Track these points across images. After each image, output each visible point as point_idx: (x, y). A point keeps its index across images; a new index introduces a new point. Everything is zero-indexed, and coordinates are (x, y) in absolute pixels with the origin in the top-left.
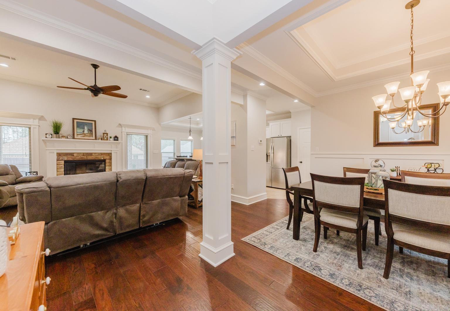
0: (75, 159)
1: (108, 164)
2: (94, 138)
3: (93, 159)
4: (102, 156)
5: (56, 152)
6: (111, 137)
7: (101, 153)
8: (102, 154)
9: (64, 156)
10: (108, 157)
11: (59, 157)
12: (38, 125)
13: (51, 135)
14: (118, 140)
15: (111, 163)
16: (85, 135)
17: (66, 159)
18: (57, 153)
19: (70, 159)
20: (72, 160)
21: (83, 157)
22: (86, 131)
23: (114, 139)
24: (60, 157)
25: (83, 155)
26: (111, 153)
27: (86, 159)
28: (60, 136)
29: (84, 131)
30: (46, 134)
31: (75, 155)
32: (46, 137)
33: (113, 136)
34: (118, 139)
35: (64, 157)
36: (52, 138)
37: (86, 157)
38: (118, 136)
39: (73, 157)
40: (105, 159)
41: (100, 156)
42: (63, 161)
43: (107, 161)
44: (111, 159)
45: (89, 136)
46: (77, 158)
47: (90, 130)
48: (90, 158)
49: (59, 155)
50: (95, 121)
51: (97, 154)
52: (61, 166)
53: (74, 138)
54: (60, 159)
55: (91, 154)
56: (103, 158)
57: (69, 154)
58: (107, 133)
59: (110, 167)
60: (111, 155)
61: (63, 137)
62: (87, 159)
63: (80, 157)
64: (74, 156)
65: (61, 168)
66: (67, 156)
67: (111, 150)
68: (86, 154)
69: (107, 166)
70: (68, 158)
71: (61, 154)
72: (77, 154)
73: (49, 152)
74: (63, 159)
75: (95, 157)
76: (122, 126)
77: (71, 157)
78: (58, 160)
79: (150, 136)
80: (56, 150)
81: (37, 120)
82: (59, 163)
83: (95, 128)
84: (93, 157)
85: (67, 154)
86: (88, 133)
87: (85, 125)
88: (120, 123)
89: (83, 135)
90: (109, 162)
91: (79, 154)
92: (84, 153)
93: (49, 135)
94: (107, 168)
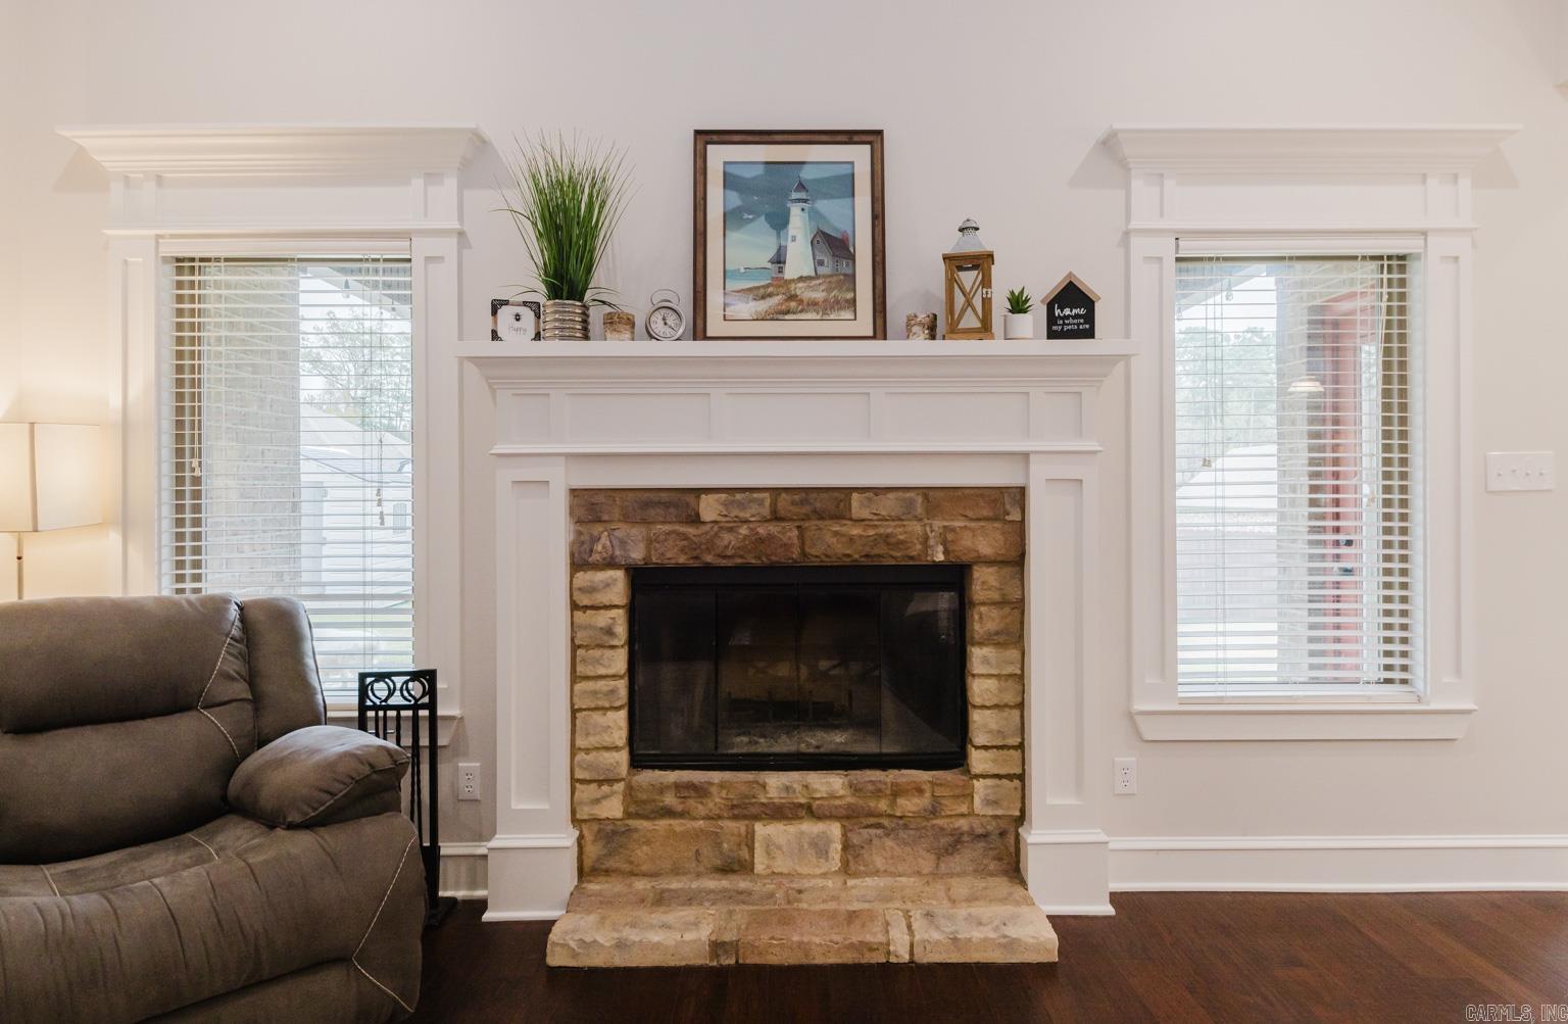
0: (709, 558)
1: (995, 612)
2: (864, 323)
3: (855, 553)
4: (938, 524)
5: (561, 480)
6: (1018, 305)
7: (925, 491)
8: (935, 499)
9: (626, 518)
10: (985, 542)
11: (586, 538)
12: (456, 225)
13: (528, 315)
14: (1089, 334)
15: (1019, 606)
16: (792, 297)
17: (637, 555)
18: (574, 493)
19: (674, 555)
20: (682, 560)
21: (773, 528)
22: (800, 260)
23: (1052, 319)
24: (597, 529)
25: (776, 517)
26: (1019, 495)
27: (796, 553)
28: (596, 315)
29: (779, 260)
30: (496, 306)
31: (709, 509)
32: (495, 336)
33: (1041, 288)
34: (1090, 318)
35: (623, 531)
36: (538, 337)
37: (796, 532)
38: (1089, 283)
39: (691, 530)
40: (965, 559)
41: (917, 528)
42: (619, 574)
43: (985, 582)
44: (1016, 561)
45: (826, 308)
46: (727, 537)
47: (835, 246)
48: (832, 543)
49: (589, 506)
50: (873, 138)
51: (886, 507)
52: (602, 619)
53: (699, 332)
54: (596, 557)
55: (832, 503)
56: (944, 543)
57: (667, 505)
58: (989, 248)
59: (1014, 654)
60: (1015, 516)
61: (619, 322)
62: (804, 554)
63: (744, 530)
64: (695, 520)
65: (600, 646)
66: (644, 522)
67: (1025, 456)
68: (793, 503)
69: (981, 644)
70: (649, 542)
71: (601, 498)
72: (725, 504)
73: (514, 482)
74: (618, 553)
75: (871, 532)
76: (1124, 165)
77: (674, 532)
78: (578, 564)
79: (1456, 259)
80: (563, 459)
81: (451, 183)
82: (591, 590)
83: (875, 217)
84: (851, 539)
85: (646, 505)
86: (817, 277)
87: (795, 195)
88: (1117, 126)
89: (770, 295)
90: (996, 596)
91: (739, 496)
92: (776, 491)
93: (518, 318)
94: (986, 661)
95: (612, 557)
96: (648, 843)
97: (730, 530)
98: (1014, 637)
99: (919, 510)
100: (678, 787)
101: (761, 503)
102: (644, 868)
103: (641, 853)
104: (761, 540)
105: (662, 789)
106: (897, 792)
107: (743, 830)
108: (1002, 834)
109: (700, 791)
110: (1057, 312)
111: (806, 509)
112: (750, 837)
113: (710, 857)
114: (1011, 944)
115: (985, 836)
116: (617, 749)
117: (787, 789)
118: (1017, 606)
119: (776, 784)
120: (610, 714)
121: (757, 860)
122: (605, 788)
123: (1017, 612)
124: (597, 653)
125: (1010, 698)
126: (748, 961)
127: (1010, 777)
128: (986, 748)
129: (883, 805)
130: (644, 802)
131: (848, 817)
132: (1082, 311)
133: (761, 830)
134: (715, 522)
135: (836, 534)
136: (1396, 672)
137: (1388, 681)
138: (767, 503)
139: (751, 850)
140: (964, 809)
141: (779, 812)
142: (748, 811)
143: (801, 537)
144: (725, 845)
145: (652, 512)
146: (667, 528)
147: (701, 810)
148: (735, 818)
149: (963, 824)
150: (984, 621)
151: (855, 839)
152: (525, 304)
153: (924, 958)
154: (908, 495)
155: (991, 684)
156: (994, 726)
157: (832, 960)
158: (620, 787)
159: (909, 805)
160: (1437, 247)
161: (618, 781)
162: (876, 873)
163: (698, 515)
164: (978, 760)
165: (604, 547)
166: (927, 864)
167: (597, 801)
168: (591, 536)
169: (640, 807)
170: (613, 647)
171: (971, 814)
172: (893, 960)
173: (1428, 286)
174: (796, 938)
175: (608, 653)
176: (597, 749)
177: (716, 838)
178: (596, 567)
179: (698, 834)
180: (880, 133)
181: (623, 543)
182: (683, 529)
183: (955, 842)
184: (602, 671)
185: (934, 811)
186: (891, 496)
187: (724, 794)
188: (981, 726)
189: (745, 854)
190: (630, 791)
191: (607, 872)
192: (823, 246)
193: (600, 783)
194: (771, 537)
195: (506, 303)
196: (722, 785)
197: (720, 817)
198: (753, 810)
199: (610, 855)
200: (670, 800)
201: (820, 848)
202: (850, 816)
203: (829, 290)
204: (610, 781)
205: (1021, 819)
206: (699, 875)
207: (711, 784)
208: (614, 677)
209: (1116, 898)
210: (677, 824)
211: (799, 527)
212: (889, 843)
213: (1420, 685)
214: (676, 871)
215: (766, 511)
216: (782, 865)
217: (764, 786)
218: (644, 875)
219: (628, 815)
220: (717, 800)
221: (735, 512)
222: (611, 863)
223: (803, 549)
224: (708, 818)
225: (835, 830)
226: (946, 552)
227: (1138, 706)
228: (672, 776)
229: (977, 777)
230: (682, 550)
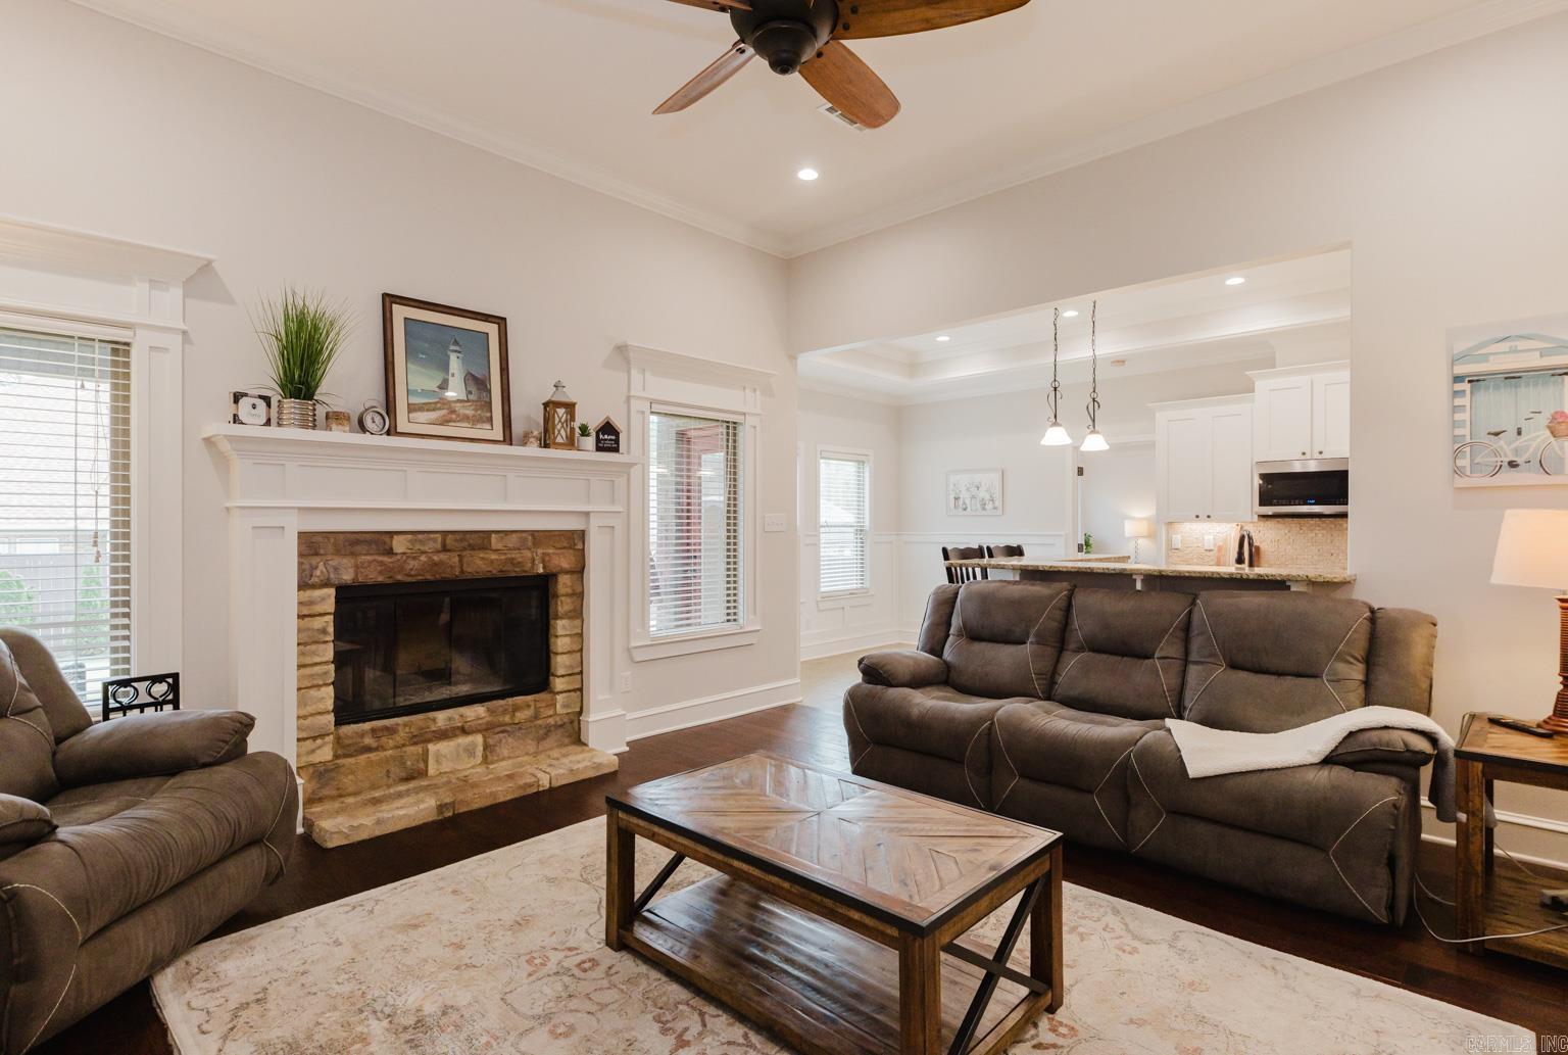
0: (399, 577)
1: (569, 600)
2: (497, 433)
3: (494, 571)
4: (540, 551)
5: (295, 525)
6: (584, 431)
7: (533, 533)
8: (538, 537)
9: (338, 552)
10: (564, 561)
11: (306, 566)
12: (185, 328)
13: (261, 404)
14: (616, 450)
15: (581, 596)
16: (452, 411)
17: (347, 577)
18: (301, 535)
19: (374, 576)
20: (380, 579)
21: (443, 556)
22: (456, 388)
23: (598, 440)
24: (314, 560)
25: (445, 549)
26: (582, 534)
27: (457, 572)
28: (321, 411)
29: (444, 387)
30: (237, 397)
31: (399, 545)
32: (236, 419)
33: (594, 424)
34: (617, 441)
35: (336, 561)
36: (268, 423)
37: (457, 559)
38: (619, 423)
39: (386, 559)
40: (554, 571)
41: (528, 554)
42: (332, 591)
43: (564, 583)
44: (580, 570)
45: (475, 421)
46: (412, 564)
47: (479, 383)
48: (480, 564)
49: (311, 545)
50: (501, 322)
51: (513, 541)
52: (318, 623)
53: (392, 431)
54: (314, 580)
55: (479, 540)
56: (543, 562)
57: (369, 543)
58: (573, 400)
59: (577, 622)
60: (580, 546)
61: (335, 418)
62: (462, 571)
63: (423, 558)
64: (390, 552)
65: (317, 642)
66: (353, 554)
67: (587, 514)
68: (456, 540)
69: (562, 618)
70: (357, 567)
71: (319, 539)
72: (410, 541)
73: (254, 528)
74: (332, 576)
75: (503, 557)
76: (628, 361)
77: (374, 560)
78: (303, 586)
79: (755, 427)
80: (296, 511)
81: (176, 293)
82: (311, 603)
83: (502, 370)
84: (492, 561)
85: (357, 542)
86: (468, 401)
87: (452, 348)
88: (629, 343)
89: (439, 409)
90: (569, 591)
91: (420, 536)
92: (445, 533)
93: (254, 407)
94: (564, 627)
95: (328, 579)
96: (352, 773)
97: (414, 558)
98: (578, 613)
99: (530, 544)
100: (373, 731)
101: (435, 540)
102: (351, 789)
103: (347, 781)
104: (435, 564)
105: (362, 735)
106: (516, 709)
107: (420, 750)
108: (572, 722)
109: (391, 731)
110: (601, 436)
111: (465, 544)
112: (426, 752)
113: (396, 771)
114: (599, 766)
115: (561, 726)
116: (328, 712)
117: (450, 719)
118: (579, 595)
119: (442, 718)
120: (323, 689)
121: (430, 767)
122: (319, 741)
123: (580, 599)
124: (313, 647)
125: (576, 647)
126: (461, 811)
127: (575, 690)
128: (563, 676)
129: (507, 719)
130: (349, 746)
131: (487, 730)
132: (613, 437)
133: (432, 747)
134: (404, 553)
135: (483, 558)
136: (731, 616)
137: (728, 621)
138: (440, 540)
139: (426, 762)
140: (551, 713)
141: (444, 735)
142: (422, 738)
143: (461, 561)
144: (409, 763)
145: (358, 548)
146: (369, 558)
147: (391, 743)
148: (415, 744)
149: (551, 721)
150: (564, 605)
151: (490, 741)
152: (260, 397)
153: (556, 784)
154: (524, 535)
155: (567, 640)
156: (568, 663)
157: (509, 798)
158: (331, 737)
159: (521, 716)
160: (750, 421)
161: (328, 735)
162: (504, 759)
163: (391, 549)
164: (559, 684)
165: (322, 572)
166: (531, 747)
167: (313, 751)
168: (311, 565)
169: (344, 749)
170: (327, 642)
171: (555, 714)
172: (541, 789)
173: (745, 436)
174: (488, 791)
175: (323, 646)
176: (312, 715)
177: (401, 760)
178: (314, 587)
179: (387, 760)
180: (505, 319)
181: (336, 569)
182: (380, 558)
183: (548, 731)
184: (317, 660)
185: (536, 717)
186: (514, 535)
187: (407, 730)
188: (561, 663)
189: (422, 765)
190: (338, 740)
191: (321, 800)
192: (471, 383)
193: (314, 738)
194: (441, 563)
195: (246, 395)
196: (405, 725)
197: (403, 745)
198: (430, 736)
199: (322, 787)
200: (368, 741)
201: (471, 753)
202: (487, 729)
203: (476, 410)
204: (322, 736)
205: (580, 713)
206: (389, 786)
207: (398, 724)
208: (326, 663)
209: (628, 744)
210: (373, 756)
211: (459, 555)
212: (510, 740)
213: (741, 621)
214: (374, 787)
215: (439, 546)
216: (446, 767)
217: (434, 720)
218: (349, 795)
219: (336, 757)
220: (402, 734)
221: (418, 547)
222: (325, 792)
223: (461, 568)
224: (397, 747)
225: (479, 739)
226: (544, 568)
227: (634, 644)
228: (367, 726)
229: (558, 693)
230: (380, 573)
